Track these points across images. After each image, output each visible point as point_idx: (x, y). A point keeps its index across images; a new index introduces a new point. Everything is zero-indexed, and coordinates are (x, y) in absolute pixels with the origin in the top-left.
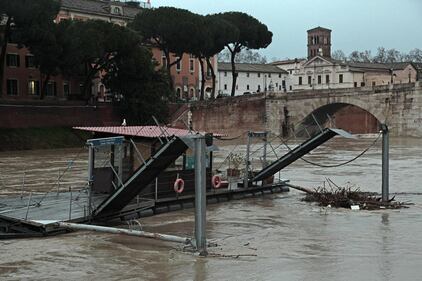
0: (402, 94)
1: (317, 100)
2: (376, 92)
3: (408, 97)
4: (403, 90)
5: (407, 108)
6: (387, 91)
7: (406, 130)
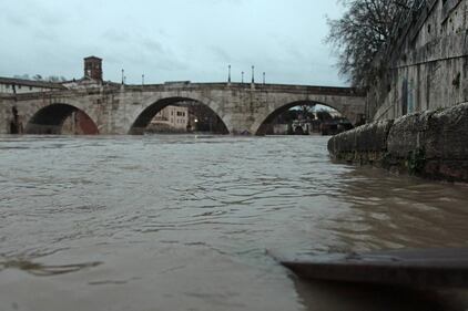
0: (110, 96)
1: (42, 101)
2: (90, 94)
3: (116, 98)
4: (111, 92)
5: (115, 108)
6: (98, 93)
7: (114, 128)
